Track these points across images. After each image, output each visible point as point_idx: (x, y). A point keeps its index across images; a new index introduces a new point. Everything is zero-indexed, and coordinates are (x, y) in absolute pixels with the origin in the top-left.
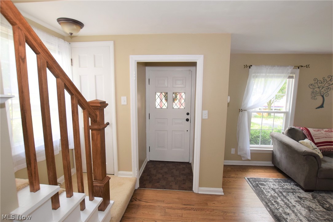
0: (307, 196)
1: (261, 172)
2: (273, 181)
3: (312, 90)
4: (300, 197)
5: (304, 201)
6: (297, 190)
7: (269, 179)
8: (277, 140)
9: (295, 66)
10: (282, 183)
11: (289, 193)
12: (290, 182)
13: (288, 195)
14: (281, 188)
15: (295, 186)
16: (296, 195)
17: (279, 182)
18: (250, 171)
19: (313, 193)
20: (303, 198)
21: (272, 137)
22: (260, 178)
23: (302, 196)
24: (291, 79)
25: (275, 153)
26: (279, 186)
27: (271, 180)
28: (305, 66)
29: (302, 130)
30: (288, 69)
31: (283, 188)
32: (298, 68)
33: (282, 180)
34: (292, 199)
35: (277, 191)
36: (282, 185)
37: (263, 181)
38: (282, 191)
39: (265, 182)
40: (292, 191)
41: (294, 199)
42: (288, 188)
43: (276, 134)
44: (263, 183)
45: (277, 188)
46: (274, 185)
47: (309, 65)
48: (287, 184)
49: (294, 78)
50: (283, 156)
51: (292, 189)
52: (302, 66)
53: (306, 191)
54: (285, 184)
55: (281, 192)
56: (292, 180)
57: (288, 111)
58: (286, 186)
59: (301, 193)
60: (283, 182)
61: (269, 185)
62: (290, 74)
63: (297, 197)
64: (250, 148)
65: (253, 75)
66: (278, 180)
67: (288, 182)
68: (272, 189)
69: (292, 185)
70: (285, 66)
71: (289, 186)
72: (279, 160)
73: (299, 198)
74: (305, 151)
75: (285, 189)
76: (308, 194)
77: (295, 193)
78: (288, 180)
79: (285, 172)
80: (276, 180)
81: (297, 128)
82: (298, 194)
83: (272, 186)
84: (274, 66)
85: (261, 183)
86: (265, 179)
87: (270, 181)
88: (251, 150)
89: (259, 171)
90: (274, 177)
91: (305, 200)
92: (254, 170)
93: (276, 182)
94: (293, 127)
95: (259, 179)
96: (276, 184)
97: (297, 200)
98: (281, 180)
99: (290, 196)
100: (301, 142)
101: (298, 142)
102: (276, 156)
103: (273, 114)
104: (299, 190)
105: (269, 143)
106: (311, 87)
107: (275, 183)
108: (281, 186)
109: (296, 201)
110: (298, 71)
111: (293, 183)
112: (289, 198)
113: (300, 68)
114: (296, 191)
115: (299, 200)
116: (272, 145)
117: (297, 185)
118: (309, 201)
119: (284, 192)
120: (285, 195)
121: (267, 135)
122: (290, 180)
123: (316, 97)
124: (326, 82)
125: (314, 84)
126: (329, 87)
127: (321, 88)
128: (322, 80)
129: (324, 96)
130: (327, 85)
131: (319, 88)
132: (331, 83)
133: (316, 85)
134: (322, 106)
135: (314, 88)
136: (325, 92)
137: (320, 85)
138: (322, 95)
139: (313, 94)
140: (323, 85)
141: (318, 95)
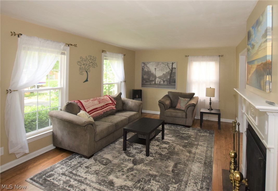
0: (91, 163)
1: (44, 162)
2: (60, 165)
3: (80, 66)
4: (87, 166)
5: (90, 169)
6: (83, 161)
7: (55, 165)
8: (56, 119)
9: (66, 44)
10: (69, 162)
11: (77, 168)
12: (75, 157)
13: (78, 171)
14: (70, 167)
15: (80, 159)
16: (84, 166)
17: (65, 163)
18: (30, 168)
19: (94, 156)
20: (89, 166)
21: (52, 117)
22: (45, 169)
23: (88, 165)
24: (63, 56)
25: (55, 133)
26: (67, 167)
27: (58, 165)
28: (74, 45)
29: (77, 103)
30: (61, 45)
31: (71, 166)
32: (69, 46)
33: (68, 159)
34: (82, 173)
35: (67, 173)
36: (70, 163)
37: (50, 172)
38: (71, 170)
39: (52, 171)
40: (79, 165)
41: (83, 172)
42: (75, 164)
43: (55, 113)
44: (50, 173)
45: (66, 171)
46: (62, 169)
47: (76, 45)
48: (73, 160)
49: (66, 54)
50: (65, 133)
51: (79, 163)
52: (72, 45)
53: (89, 158)
54: (71, 162)
55: (71, 172)
56: (76, 154)
57: (63, 87)
58: (73, 163)
59: (86, 162)
60: (70, 160)
61: (58, 172)
62: (63, 51)
63: (85, 169)
64: (27, 137)
65: (23, 46)
66: (64, 161)
67: (73, 158)
68: (62, 174)
69: (78, 159)
70: (58, 42)
71: (75, 161)
72: (61, 139)
73: (87, 168)
74: (85, 122)
75: (73, 166)
76: (91, 160)
77: (82, 166)
78: (72, 155)
79: (68, 149)
80: (62, 162)
81: (72, 102)
82: (85, 165)
83: (61, 171)
84: (48, 40)
85: (48, 174)
86: (51, 167)
87: (57, 167)
88: (28, 140)
89: (41, 161)
90: (59, 160)
91: (91, 167)
92: (35, 164)
93: (62, 164)
94: (70, 102)
95: (45, 171)
96: (64, 167)
97: (86, 171)
98: (66, 159)
99: (79, 171)
100: (79, 114)
101: (77, 115)
102: (57, 136)
103: (49, 91)
104: (84, 160)
105: (47, 124)
106: (79, 64)
107: (62, 166)
108: (69, 165)
109: (86, 173)
110: (68, 48)
111: (77, 156)
112: (79, 174)
113: (69, 45)
114: (82, 163)
115: (87, 169)
116: (51, 125)
117: (82, 156)
118: (94, 166)
119: (73, 170)
120: (75, 173)
121: (43, 116)
122: (74, 155)
123: (82, 73)
124: (87, 60)
125: (81, 62)
126: (90, 64)
127: (85, 65)
128: (85, 58)
129: (88, 72)
130: (88, 63)
131: (84, 65)
132: (91, 61)
133: (82, 62)
134: (87, 80)
135: (81, 65)
136: (88, 68)
137: (84, 62)
138: (86, 71)
139: (80, 70)
140: (86, 63)
141: (84, 71)
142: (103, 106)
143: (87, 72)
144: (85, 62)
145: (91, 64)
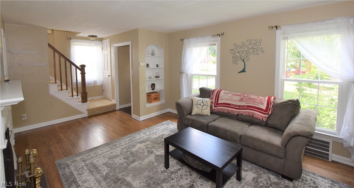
3: (233, 55)
24: (214, 47)
32: (219, 36)
47: (223, 33)
49: (217, 45)
62: (213, 42)
106: (232, 52)
110: (219, 39)
123: (236, 62)
124: (245, 46)
125: (234, 50)
126: (249, 51)
127: (241, 53)
128: (241, 45)
129: (245, 60)
130: (246, 49)
131: (239, 52)
132: (251, 47)
133: (236, 50)
134: (244, 71)
135: (234, 53)
136: (245, 56)
137: (239, 50)
138: (243, 59)
139: (234, 58)
140: (243, 50)
141: (238, 59)
142: (243, 106)
143: (243, 61)
144: (241, 49)
145: (251, 50)
